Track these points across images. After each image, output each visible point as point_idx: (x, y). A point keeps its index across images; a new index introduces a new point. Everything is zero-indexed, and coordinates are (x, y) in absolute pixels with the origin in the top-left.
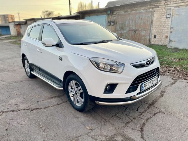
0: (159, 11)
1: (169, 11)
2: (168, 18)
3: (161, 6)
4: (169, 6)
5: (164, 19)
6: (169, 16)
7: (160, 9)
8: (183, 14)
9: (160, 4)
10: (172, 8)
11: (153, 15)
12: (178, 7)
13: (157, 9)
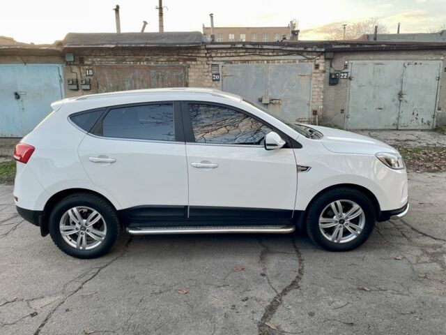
0: (196, 66)
1: (215, 68)
2: (216, 80)
3: (200, 59)
4: (214, 59)
5: (209, 82)
6: (217, 77)
7: (199, 63)
8: (239, 74)
9: (198, 55)
10: (221, 64)
11: (186, 73)
12: (231, 63)
13: (193, 63)
